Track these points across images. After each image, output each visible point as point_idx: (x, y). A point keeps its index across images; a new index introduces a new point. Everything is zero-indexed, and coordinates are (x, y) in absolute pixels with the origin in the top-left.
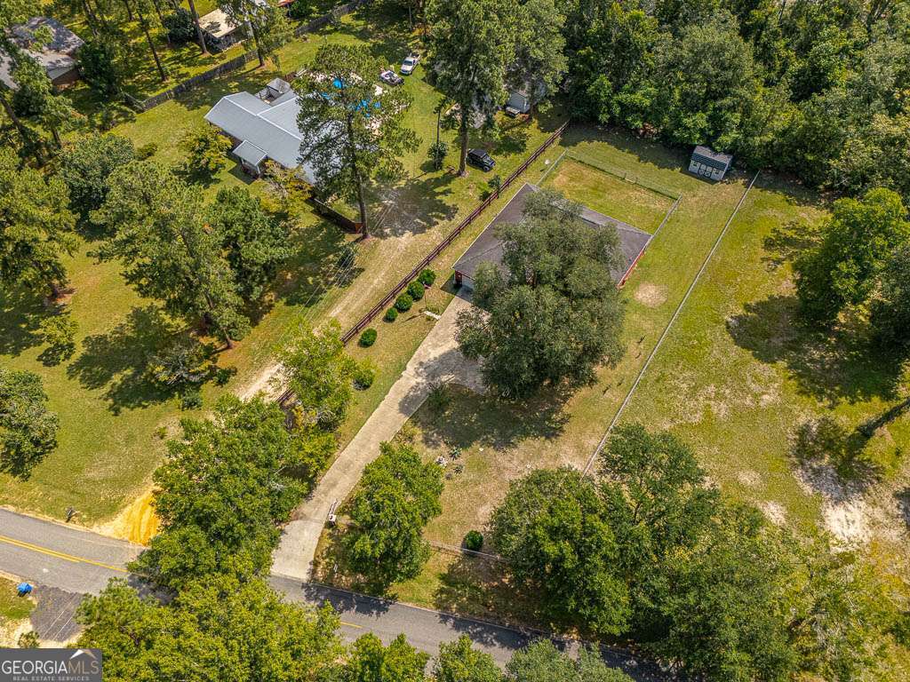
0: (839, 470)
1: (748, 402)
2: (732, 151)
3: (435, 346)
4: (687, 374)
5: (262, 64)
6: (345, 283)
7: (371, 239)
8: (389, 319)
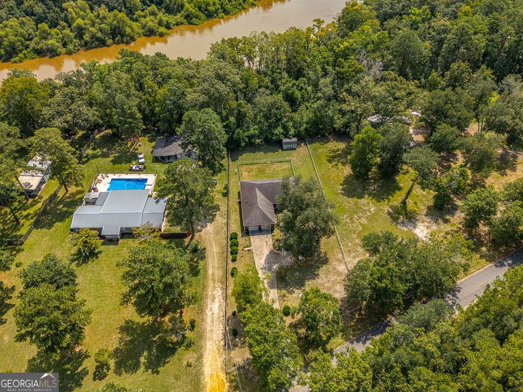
0: (407, 218)
1: (369, 214)
2: (296, 135)
3: (261, 259)
4: (345, 216)
6: (203, 258)
8: (234, 260)
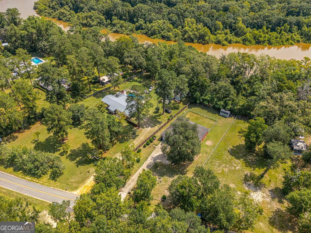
0: (255, 184)
2: (230, 110)
3: (156, 153)
5: (115, 88)
7: (141, 129)
8: (144, 147)
